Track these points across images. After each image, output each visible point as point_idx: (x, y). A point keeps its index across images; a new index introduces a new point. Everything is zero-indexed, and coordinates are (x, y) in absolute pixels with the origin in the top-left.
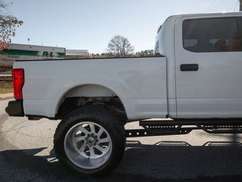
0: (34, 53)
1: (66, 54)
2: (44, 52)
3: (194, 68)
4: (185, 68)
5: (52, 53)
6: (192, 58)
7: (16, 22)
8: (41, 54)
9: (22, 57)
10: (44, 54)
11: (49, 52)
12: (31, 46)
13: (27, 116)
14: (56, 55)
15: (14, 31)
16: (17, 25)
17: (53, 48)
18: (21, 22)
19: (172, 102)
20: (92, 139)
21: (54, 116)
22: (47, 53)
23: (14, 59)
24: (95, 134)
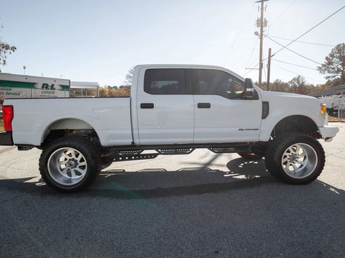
0: (31, 85)
1: (71, 87)
2: (44, 85)
3: (150, 106)
4: (144, 106)
5: (53, 85)
6: (149, 98)
7: (7, 47)
8: (40, 86)
9: (15, 90)
10: (43, 87)
11: (50, 85)
12: (27, 77)
13: (16, 145)
14: (59, 88)
15: (4, 59)
16: (9, 51)
17: (55, 80)
18: (14, 49)
19: (135, 132)
20: (73, 163)
21: (39, 145)
22: (47, 85)
23: (5, 92)
24: (76, 159)
